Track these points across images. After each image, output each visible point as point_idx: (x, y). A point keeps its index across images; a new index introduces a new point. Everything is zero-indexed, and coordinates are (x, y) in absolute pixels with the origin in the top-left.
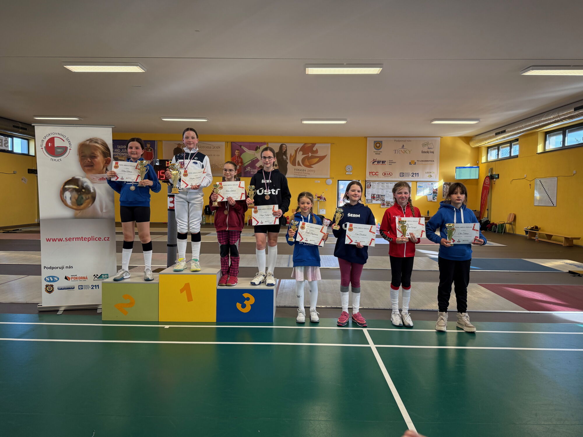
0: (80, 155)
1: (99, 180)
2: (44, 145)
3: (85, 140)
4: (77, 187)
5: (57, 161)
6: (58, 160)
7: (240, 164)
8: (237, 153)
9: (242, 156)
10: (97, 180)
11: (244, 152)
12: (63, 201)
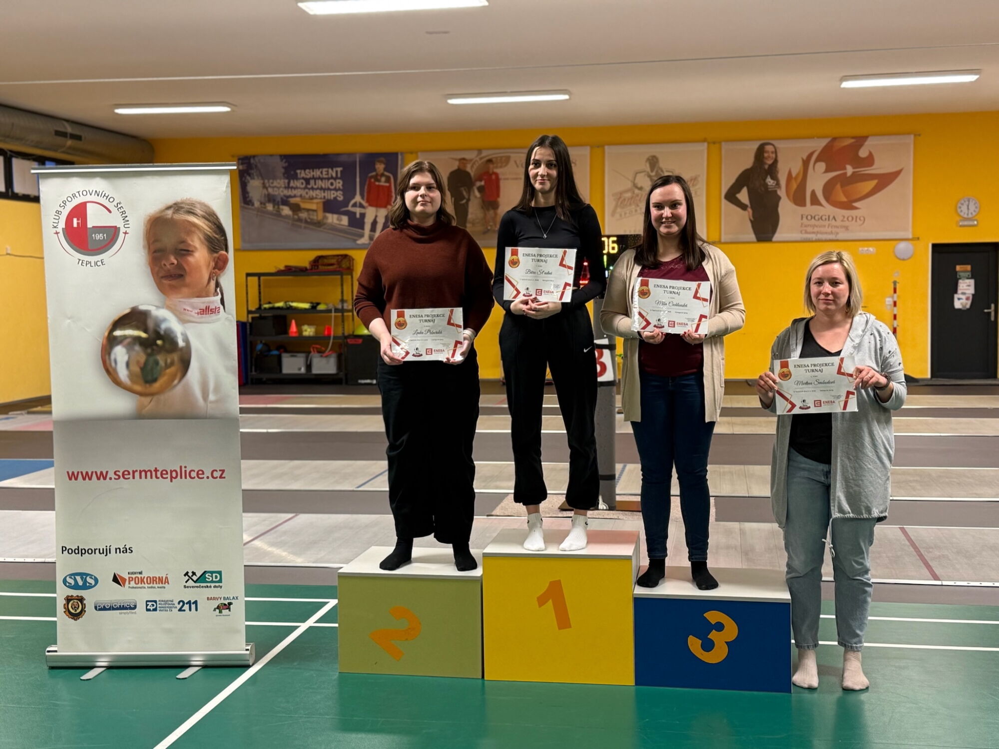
0: (149, 248)
1: (198, 313)
2: (62, 225)
3: (164, 208)
4: (143, 335)
5: (93, 264)
6: (96, 264)
10: (193, 314)
12: (110, 371)
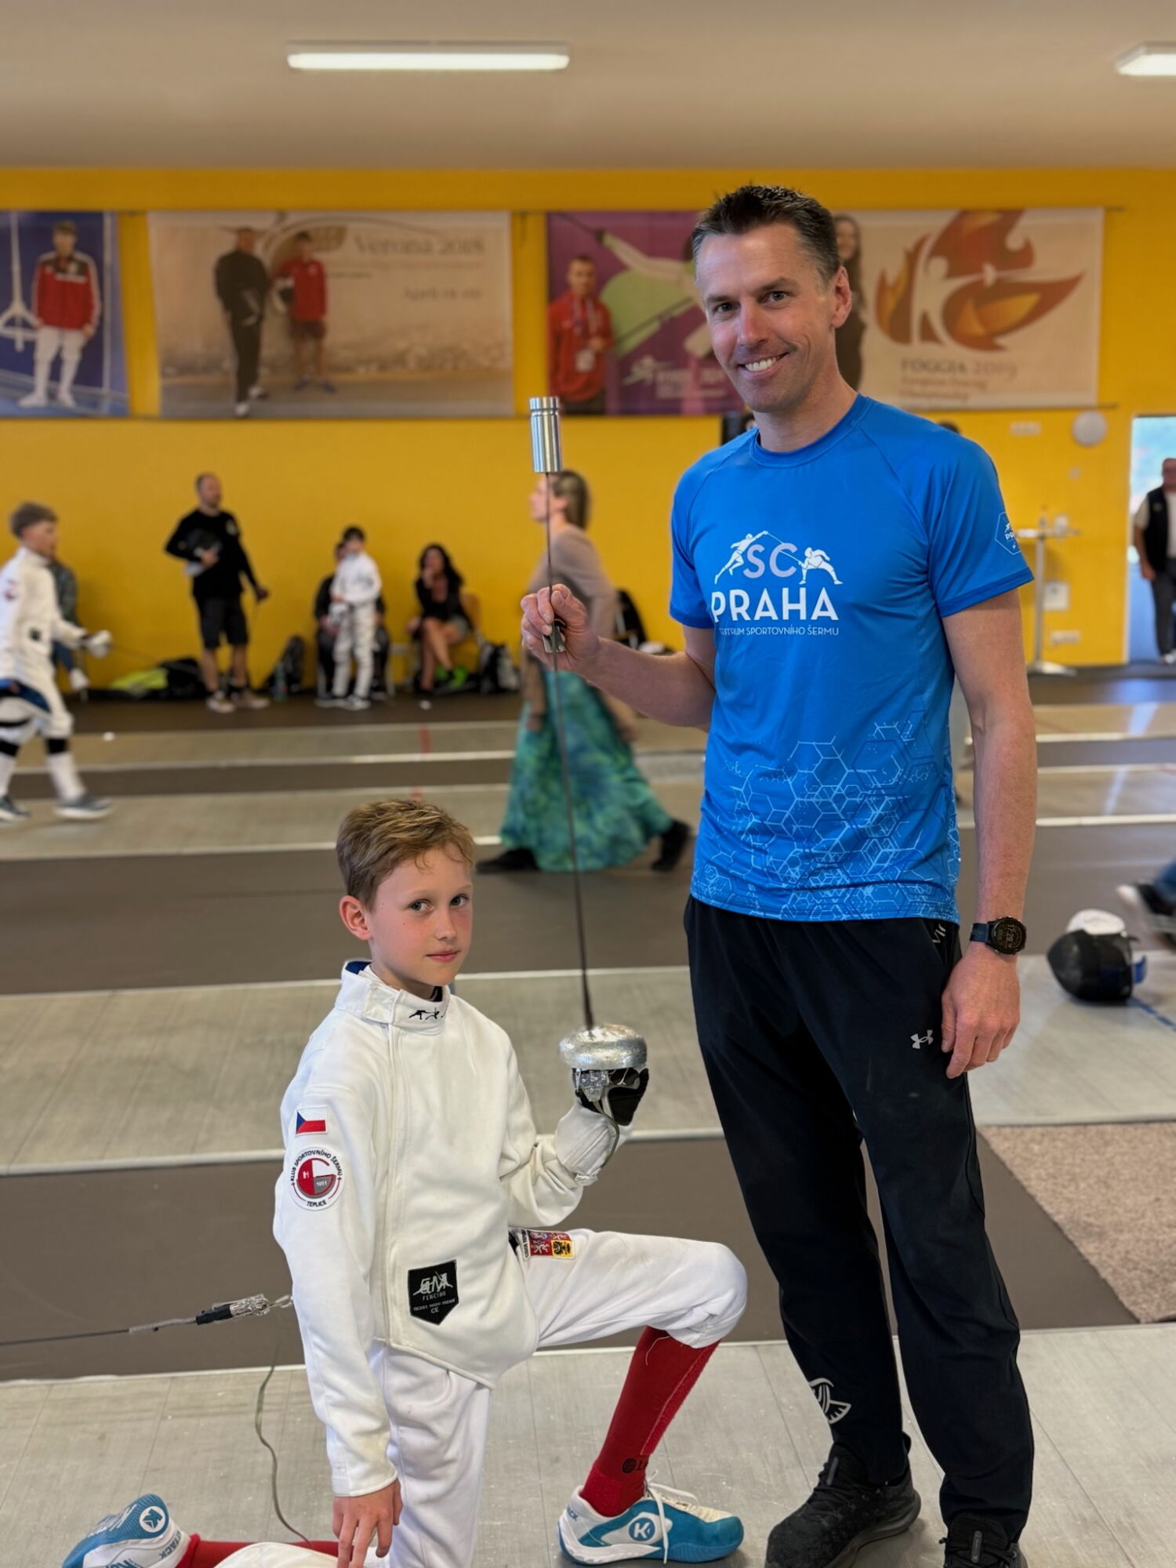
7: (596, 343)
8: (580, 274)
9: (608, 296)
11: (619, 267)
